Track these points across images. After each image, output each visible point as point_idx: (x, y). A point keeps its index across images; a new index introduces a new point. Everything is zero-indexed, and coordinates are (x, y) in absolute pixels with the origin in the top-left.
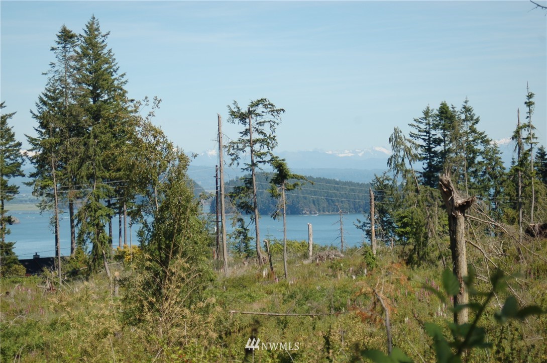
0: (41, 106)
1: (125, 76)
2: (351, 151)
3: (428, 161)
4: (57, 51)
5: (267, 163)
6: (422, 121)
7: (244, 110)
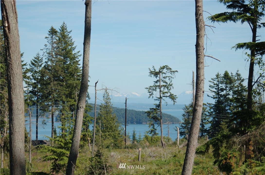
0: (32, 66)
1: (80, 52)
2: (121, 94)
3: (218, 99)
4: (48, 39)
5: (167, 97)
6: (215, 79)
7: (157, 70)
